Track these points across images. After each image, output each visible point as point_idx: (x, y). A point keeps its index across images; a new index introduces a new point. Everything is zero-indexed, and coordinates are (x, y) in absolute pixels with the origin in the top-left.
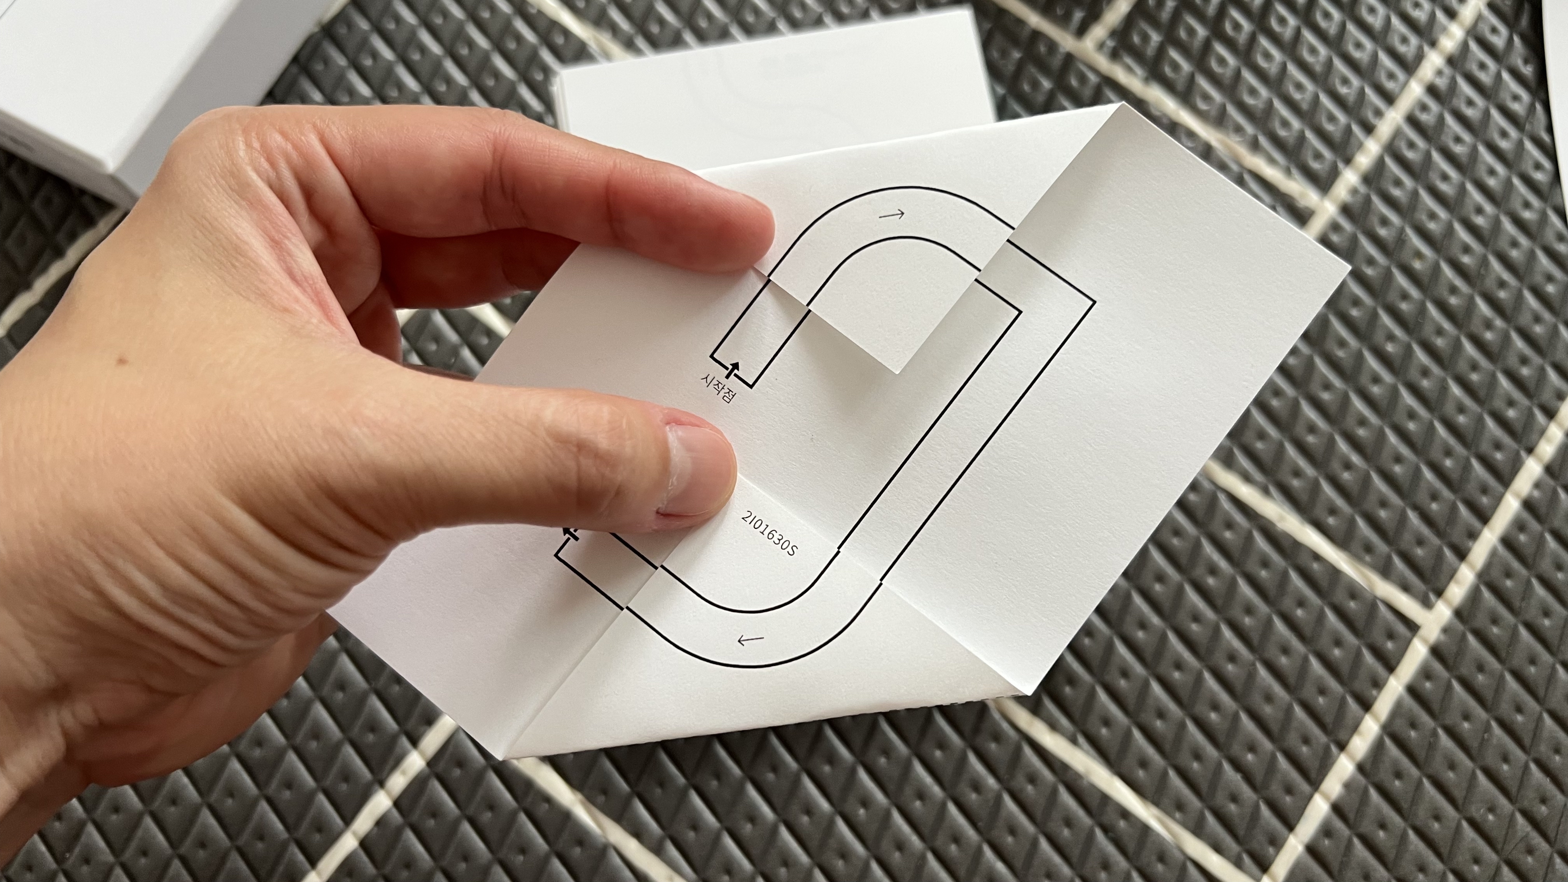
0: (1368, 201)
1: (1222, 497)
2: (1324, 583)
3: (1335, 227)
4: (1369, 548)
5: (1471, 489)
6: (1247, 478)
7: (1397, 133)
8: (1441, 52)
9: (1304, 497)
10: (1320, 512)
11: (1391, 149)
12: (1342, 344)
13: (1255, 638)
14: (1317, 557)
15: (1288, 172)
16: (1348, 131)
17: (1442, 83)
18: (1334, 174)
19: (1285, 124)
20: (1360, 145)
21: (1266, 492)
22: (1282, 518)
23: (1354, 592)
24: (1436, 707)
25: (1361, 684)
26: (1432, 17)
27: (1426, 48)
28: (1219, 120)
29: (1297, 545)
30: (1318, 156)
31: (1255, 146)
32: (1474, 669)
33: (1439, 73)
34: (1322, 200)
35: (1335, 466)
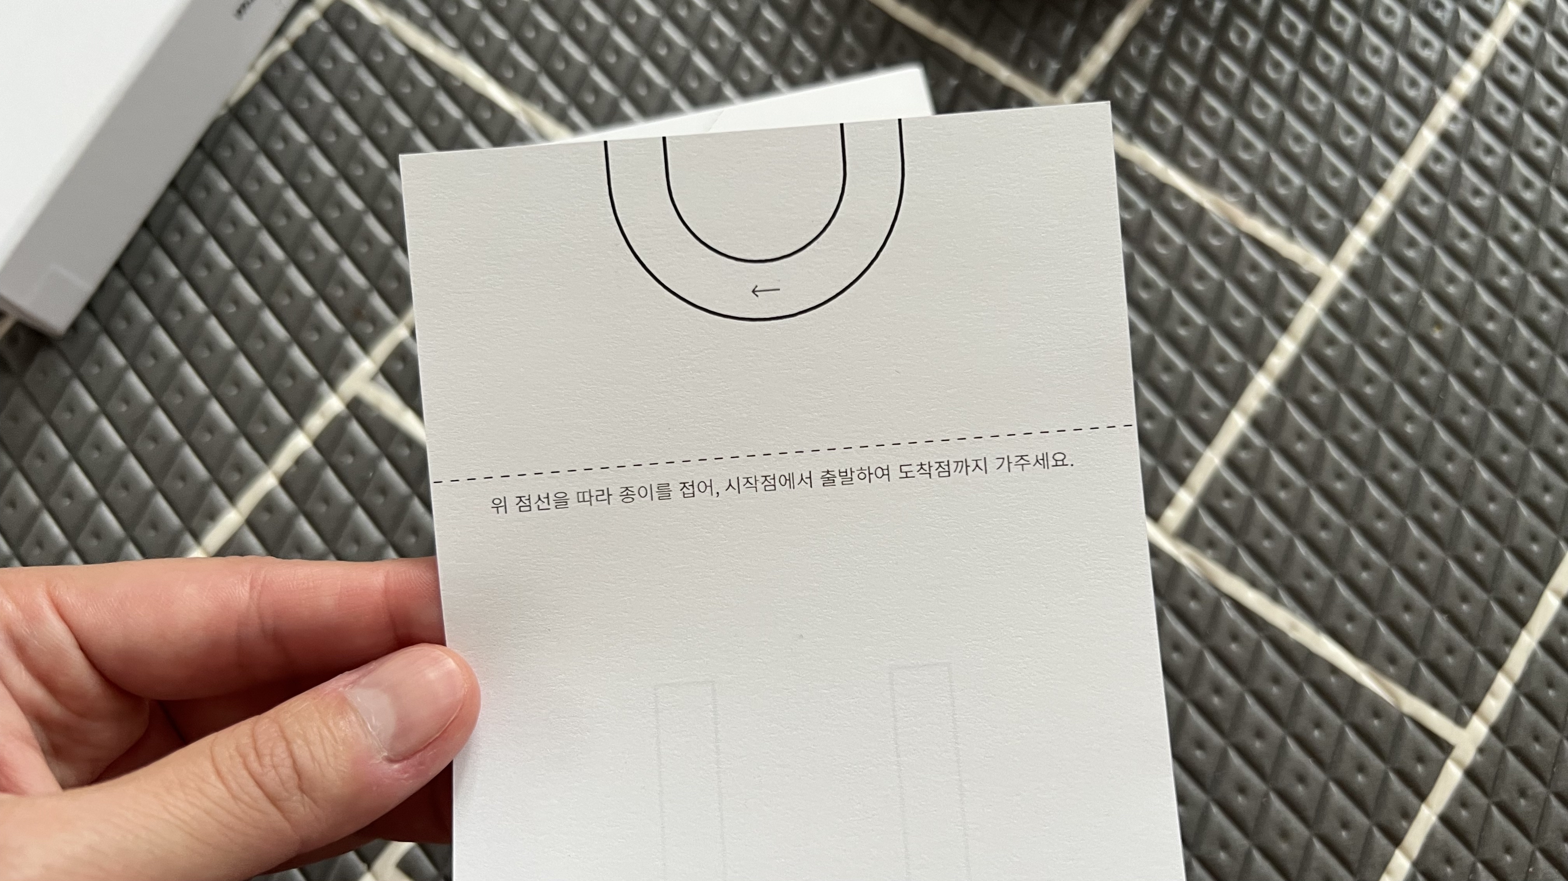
1: (1226, 604)
2: (1343, 701)
3: (1343, 294)
4: (1392, 659)
5: (1506, 587)
6: (1254, 583)
7: (1409, 188)
8: (1455, 95)
9: (1317, 603)
10: (1336, 619)
11: (1403, 205)
12: (1356, 426)
13: (1268, 766)
14: (1335, 670)
15: (1290, 234)
16: (1355, 187)
17: (1456, 129)
18: (1341, 236)
19: (1284, 180)
20: (1369, 202)
21: (1275, 597)
22: (1294, 627)
23: (1378, 709)
24: (1474, 839)
25: (1389, 815)
26: (1444, 55)
27: (1438, 91)
28: (1212, 179)
29: (1311, 656)
30: (1322, 215)
31: (1252, 207)
32: (1515, 795)
33: (1454, 118)
34: (1328, 264)
35: (1352, 565)
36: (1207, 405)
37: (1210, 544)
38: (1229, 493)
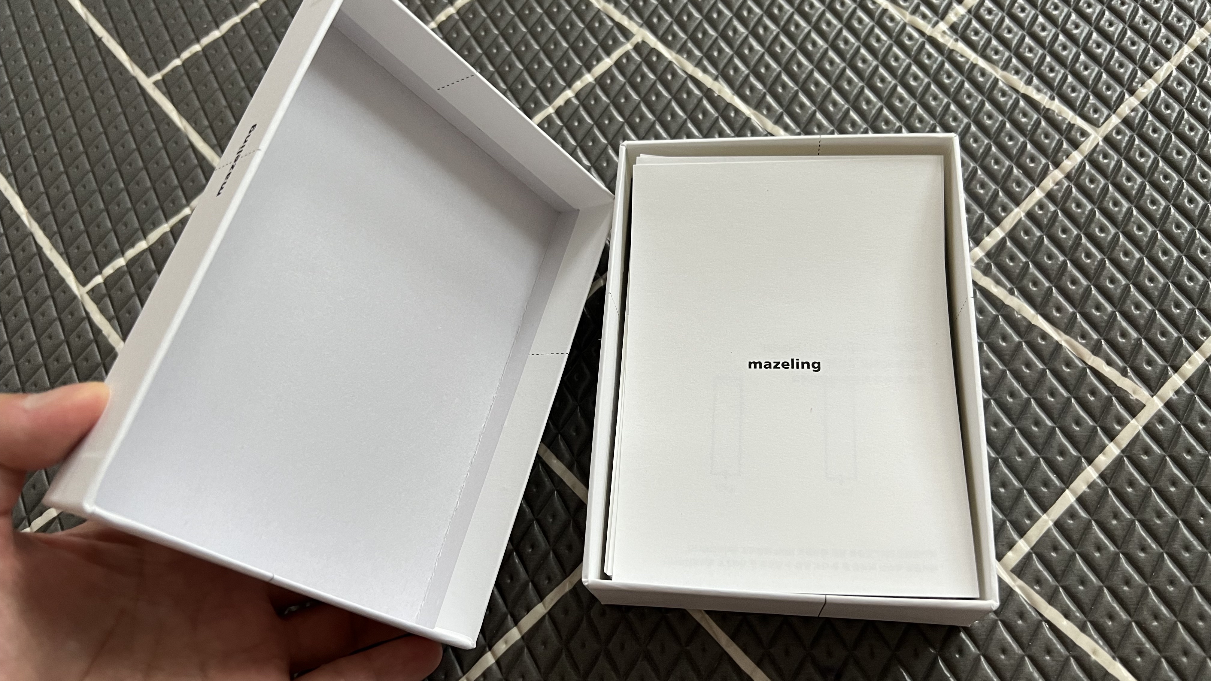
0: (1191, 399)
1: (1045, 626)
3: (1160, 418)
6: (1067, 615)
9: (1116, 638)
10: (1128, 651)
12: (1160, 514)
15: (1124, 372)
16: (1178, 343)
18: (1164, 378)
19: (1124, 334)
20: (1188, 357)
21: (1083, 628)
22: (1095, 652)
28: (1068, 328)
30: (1150, 362)
31: (1096, 350)
34: (1152, 396)
35: (1146, 614)
36: (1047, 483)
37: (1038, 581)
38: (1056, 548)
